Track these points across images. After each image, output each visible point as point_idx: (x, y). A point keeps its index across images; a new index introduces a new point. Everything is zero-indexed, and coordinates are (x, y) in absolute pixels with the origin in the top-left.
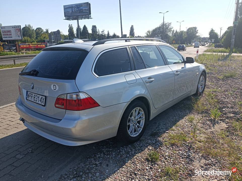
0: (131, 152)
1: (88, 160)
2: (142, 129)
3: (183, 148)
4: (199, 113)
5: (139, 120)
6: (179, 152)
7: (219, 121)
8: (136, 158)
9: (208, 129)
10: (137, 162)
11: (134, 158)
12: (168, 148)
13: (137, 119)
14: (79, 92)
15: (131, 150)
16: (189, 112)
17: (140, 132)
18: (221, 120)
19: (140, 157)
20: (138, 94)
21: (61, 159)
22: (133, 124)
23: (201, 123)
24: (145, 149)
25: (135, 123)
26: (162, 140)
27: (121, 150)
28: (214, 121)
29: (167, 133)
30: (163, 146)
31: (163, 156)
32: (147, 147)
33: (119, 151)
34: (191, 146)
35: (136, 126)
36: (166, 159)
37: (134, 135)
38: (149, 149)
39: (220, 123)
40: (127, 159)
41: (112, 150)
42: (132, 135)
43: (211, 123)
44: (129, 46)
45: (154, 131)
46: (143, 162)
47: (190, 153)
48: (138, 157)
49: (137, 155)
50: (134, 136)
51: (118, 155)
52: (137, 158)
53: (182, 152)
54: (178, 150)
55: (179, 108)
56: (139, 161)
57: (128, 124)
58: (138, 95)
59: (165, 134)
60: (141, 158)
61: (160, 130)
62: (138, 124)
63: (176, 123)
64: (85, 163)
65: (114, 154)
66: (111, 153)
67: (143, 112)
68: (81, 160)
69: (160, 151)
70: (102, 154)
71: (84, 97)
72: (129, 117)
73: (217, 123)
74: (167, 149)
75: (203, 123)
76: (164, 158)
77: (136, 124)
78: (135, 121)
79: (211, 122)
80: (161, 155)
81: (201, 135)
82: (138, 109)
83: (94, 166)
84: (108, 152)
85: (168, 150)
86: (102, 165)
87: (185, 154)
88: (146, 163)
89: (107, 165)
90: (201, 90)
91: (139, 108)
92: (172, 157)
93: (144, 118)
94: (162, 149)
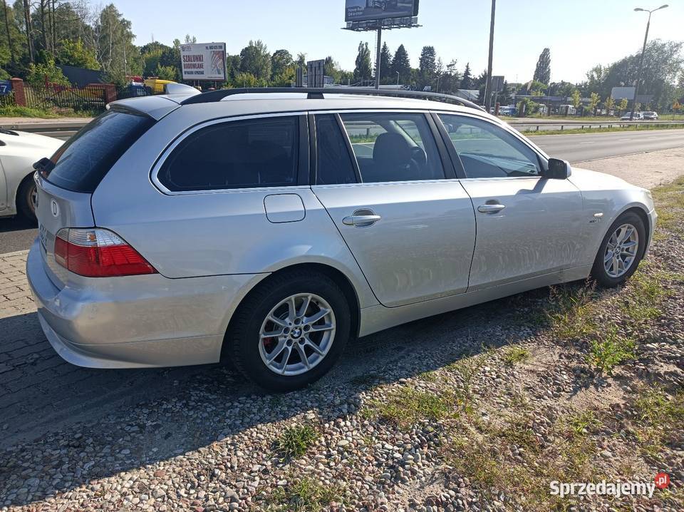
0: (254, 413)
1: (134, 411)
2: (321, 358)
3: (407, 436)
4: (557, 343)
5: (312, 330)
6: (383, 446)
7: (610, 381)
8: (252, 433)
9: (546, 397)
10: (246, 444)
11: (246, 432)
12: (364, 426)
13: (306, 328)
14: (95, 227)
15: (260, 410)
16: (528, 333)
17: (312, 366)
18: (617, 377)
19: (261, 434)
20: (304, 254)
21: (79, 394)
22: (288, 338)
23: (538, 375)
24: (297, 414)
25: (296, 335)
26: (367, 400)
27: (236, 404)
28: (592, 376)
29: (402, 383)
30: (354, 417)
31: (328, 445)
32: (305, 410)
33: (229, 404)
34: (436, 436)
35: (302, 347)
36: (329, 456)
37: (288, 371)
38: (305, 417)
39: (609, 385)
40: (227, 430)
41: (215, 399)
42: (278, 368)
43: (573, 382)
44: (310, 113)
45: (372, 372)
46: (261, 449)
47: (410, 457)
48: (257, 433)
49: (259, 426)
50: (287, 373)
51: (217, 416)
52: (254, 434)
53: (391, 447)
54: (386, 440)
55: (509, 317)
56: (250, 444)
57: (262, 336)
58: (306, 256)
59: (393, 385)
60: (265, 436)
61: (392, 370)
62: (307, 342)
63: (454, 361)
64: (120, 418)
65: (209, 410)
66: (206, 407)
67: (330, 310)
68: (121, 406)
69: (333, 429)
70: (179, 404)
71: (109, 243)
72: (269, 317)
73: (596, 386)
74: (358, 430)
75: (544, 377)
76: (325, 453)
77: (302, 341)
78: (297, 331)
79: (578, 377)
80: (325, 440)
81: (505, 412)
82: (310, 298)
83: (136, 428)
84: (199, 401)
85: (355, 433)
86: (157, 432)
87: (397, 455)
88: (265, 452)
89: (169, 435)
90: (620, 272)
91: (310, 296)
92: (349, 457)
93: (333, 326)
94: (342, 424)
